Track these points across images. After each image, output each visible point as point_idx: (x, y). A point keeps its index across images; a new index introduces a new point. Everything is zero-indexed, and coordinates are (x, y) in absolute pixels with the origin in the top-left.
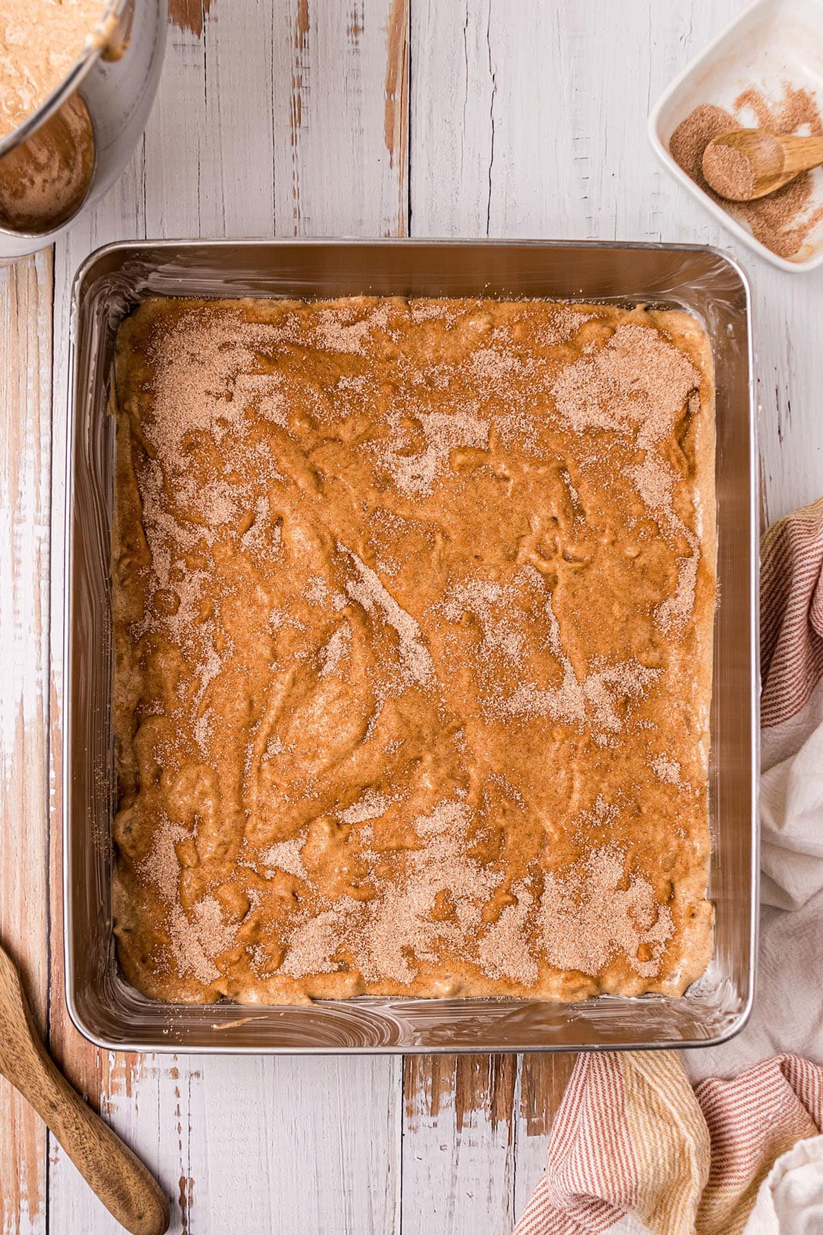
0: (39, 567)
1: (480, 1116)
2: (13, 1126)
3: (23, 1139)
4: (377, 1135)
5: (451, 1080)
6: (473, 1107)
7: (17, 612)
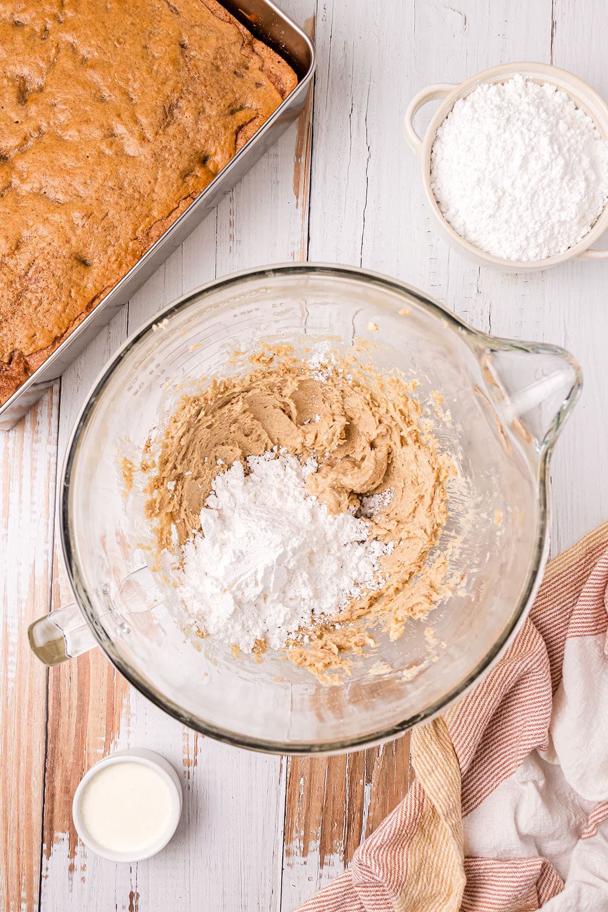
0: (49, 473)
1: (337, 858)
2: (18, 852)
3: (24, 861)
4: (265, 869)
5: (317, 833)
6: (331, 852)
7: (33, 503)
